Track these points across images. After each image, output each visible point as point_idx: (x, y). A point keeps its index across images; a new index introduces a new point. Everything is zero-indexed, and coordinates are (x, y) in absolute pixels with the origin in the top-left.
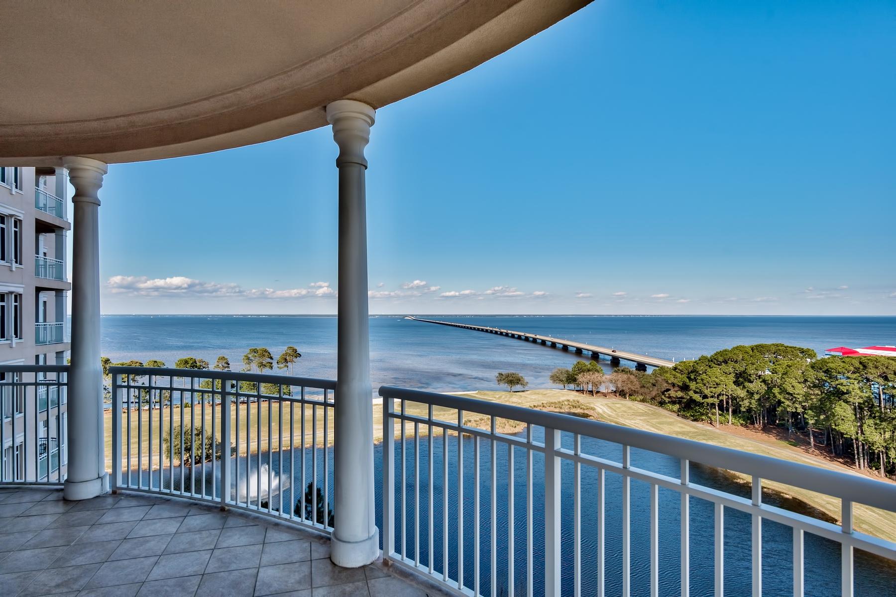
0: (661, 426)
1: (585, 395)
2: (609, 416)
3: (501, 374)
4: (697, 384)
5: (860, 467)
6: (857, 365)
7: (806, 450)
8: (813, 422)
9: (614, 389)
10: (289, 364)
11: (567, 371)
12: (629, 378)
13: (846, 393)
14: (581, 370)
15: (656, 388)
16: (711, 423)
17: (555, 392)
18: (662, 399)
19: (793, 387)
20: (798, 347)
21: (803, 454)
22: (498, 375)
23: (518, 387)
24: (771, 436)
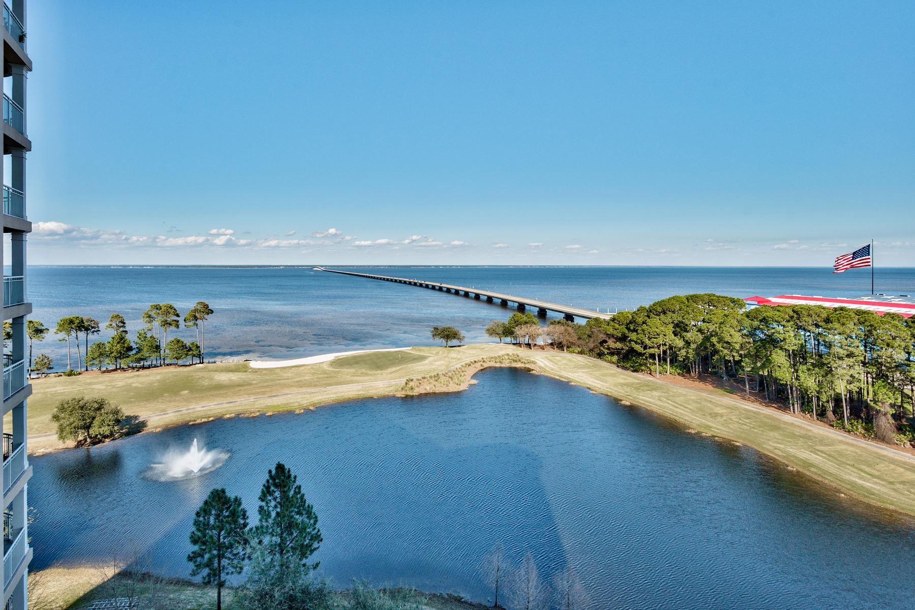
0: (605, 378)
1: (522, 349)
2: (552, 370)
3: (436, 329)
4: (637, 335)
5: (794, 412)
6: (791, 313)
7: (743, 397)
8: (749, 369)
9: (550, 341)
10: (199, 322)
11: (503, 324)
12: (566, 330)
13: (781, 341)
14: (517, 323)
15: (592, 340)
16: (650, 374)
17: (492, 346)
18: (600, 350)
19: (731, 335)
20: (729, 296)
21: (740, 400)
22: (433, 329)
23: (454, 342)
24: (707, 384)
